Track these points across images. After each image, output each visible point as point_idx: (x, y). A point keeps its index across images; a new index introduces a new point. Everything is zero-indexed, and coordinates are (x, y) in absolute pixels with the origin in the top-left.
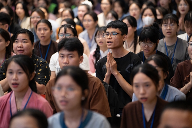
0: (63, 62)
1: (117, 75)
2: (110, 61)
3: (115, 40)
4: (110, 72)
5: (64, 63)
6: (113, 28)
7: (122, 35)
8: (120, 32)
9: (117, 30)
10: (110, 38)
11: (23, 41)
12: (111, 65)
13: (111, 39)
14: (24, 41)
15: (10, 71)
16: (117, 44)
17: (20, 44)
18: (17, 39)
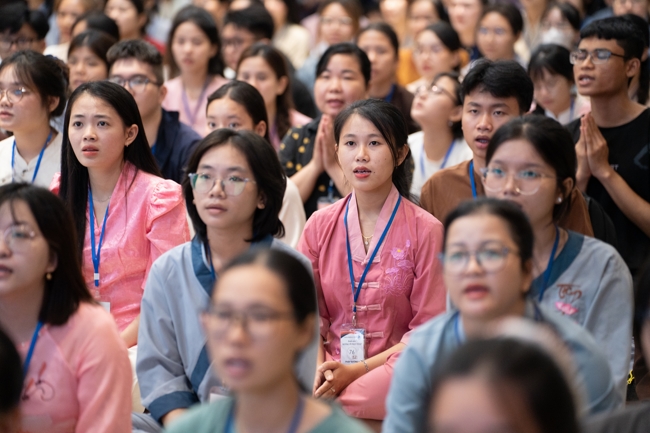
0: (478, 126)
1: (610, 178)
2: (588, 140)
3: (604, 72)
4: (587, 169)
5: (479, 129)
6: (600, 37)
7: (626, 58)
8: (621, 51)
9: (611, 45)
10: (590, 66)
11: (344, 75)
12: (592, 148)
13: (593, 68)
14: (347, 75)
15: (350, 139)
16: (610, 86)
17: (334, 83)
18: (329, 71)
